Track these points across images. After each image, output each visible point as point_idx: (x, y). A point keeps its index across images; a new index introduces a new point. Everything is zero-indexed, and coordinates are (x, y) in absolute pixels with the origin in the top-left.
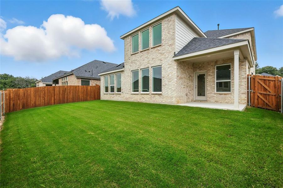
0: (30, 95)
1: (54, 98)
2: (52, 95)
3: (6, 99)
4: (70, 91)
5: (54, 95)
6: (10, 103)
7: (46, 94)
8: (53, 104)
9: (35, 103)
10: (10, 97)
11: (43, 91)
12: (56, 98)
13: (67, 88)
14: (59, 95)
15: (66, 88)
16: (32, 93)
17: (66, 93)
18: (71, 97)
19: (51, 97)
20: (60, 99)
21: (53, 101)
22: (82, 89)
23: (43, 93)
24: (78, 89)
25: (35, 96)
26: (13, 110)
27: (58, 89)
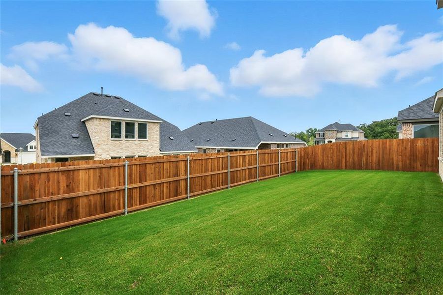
0: (318, 154)
1: (346, 160)
2: (342, 154)
3: (298, 157)
4: (372, 150)
5: (346, 156)
6: (301, 161)
7: (335, 154)
8: (344, 168)
9: (323, 164)
10: (301, 155)
11: (332, 149)
12: (348, 160)
13: (366, 144)
14: (353, 156)
15: (364, 145)
16: (320, 151)
17: (364, 153)
18: (374, 159)
19: (342, 158)
20: (354, 163)
21: (344, 164)
22: (398, 145)
23: (332, 151)
24: (390, 146)
25: (323, 156)
26: (303, 170)
27: (352, 146)
